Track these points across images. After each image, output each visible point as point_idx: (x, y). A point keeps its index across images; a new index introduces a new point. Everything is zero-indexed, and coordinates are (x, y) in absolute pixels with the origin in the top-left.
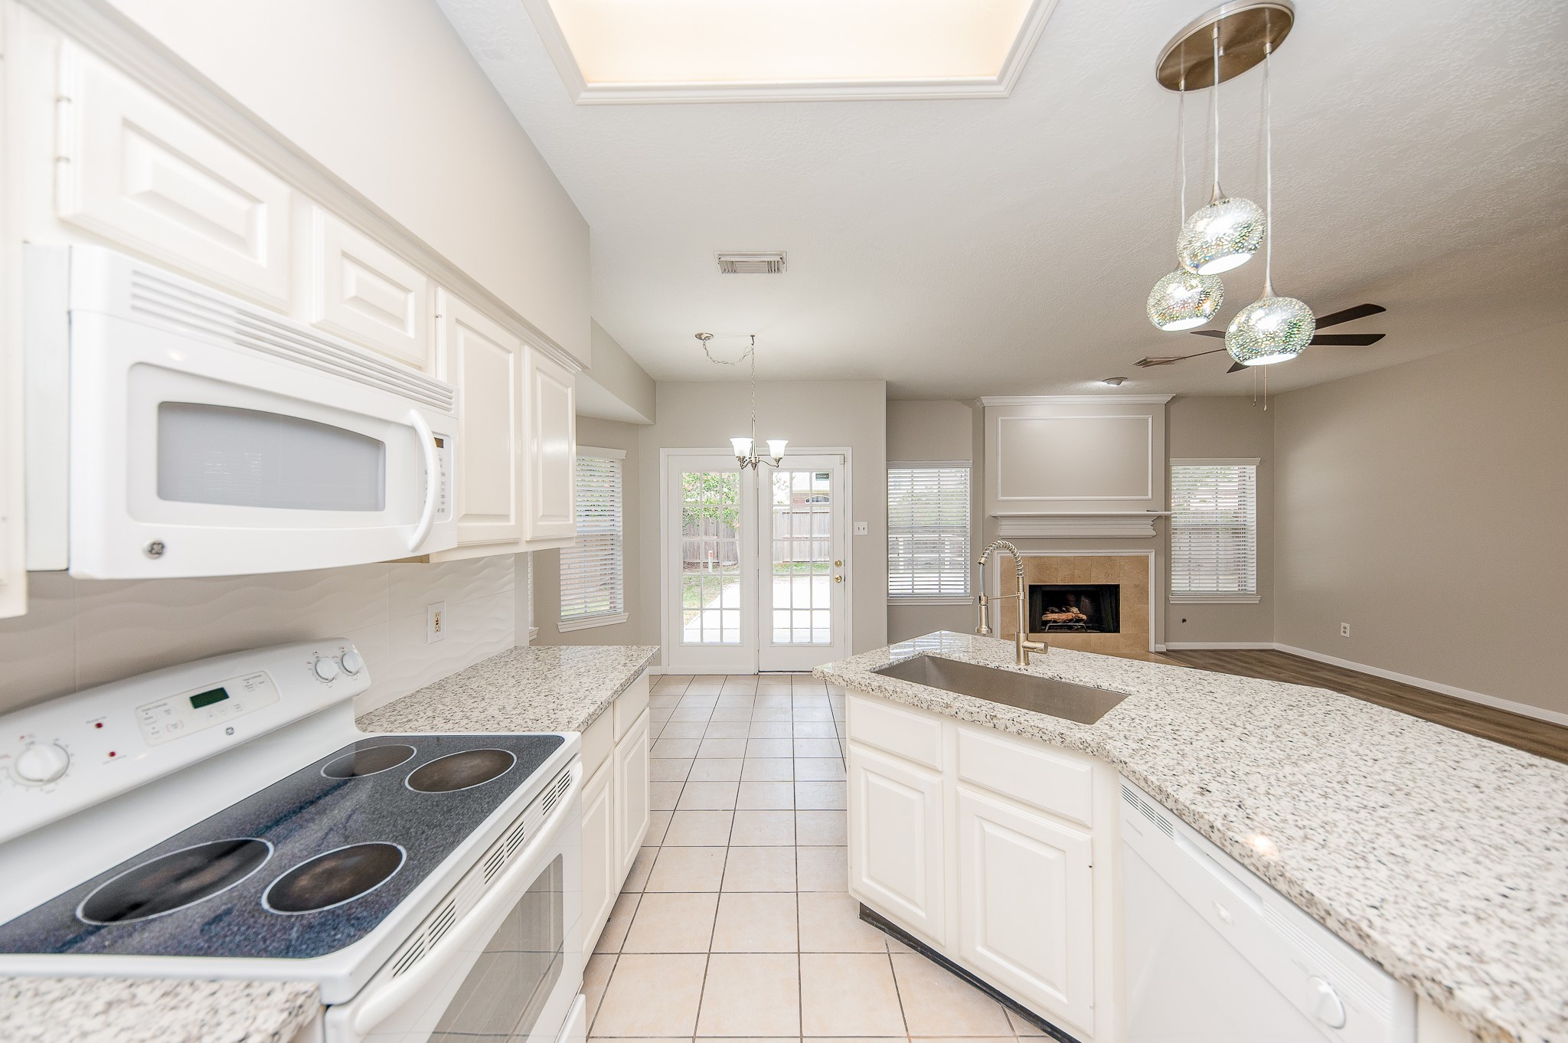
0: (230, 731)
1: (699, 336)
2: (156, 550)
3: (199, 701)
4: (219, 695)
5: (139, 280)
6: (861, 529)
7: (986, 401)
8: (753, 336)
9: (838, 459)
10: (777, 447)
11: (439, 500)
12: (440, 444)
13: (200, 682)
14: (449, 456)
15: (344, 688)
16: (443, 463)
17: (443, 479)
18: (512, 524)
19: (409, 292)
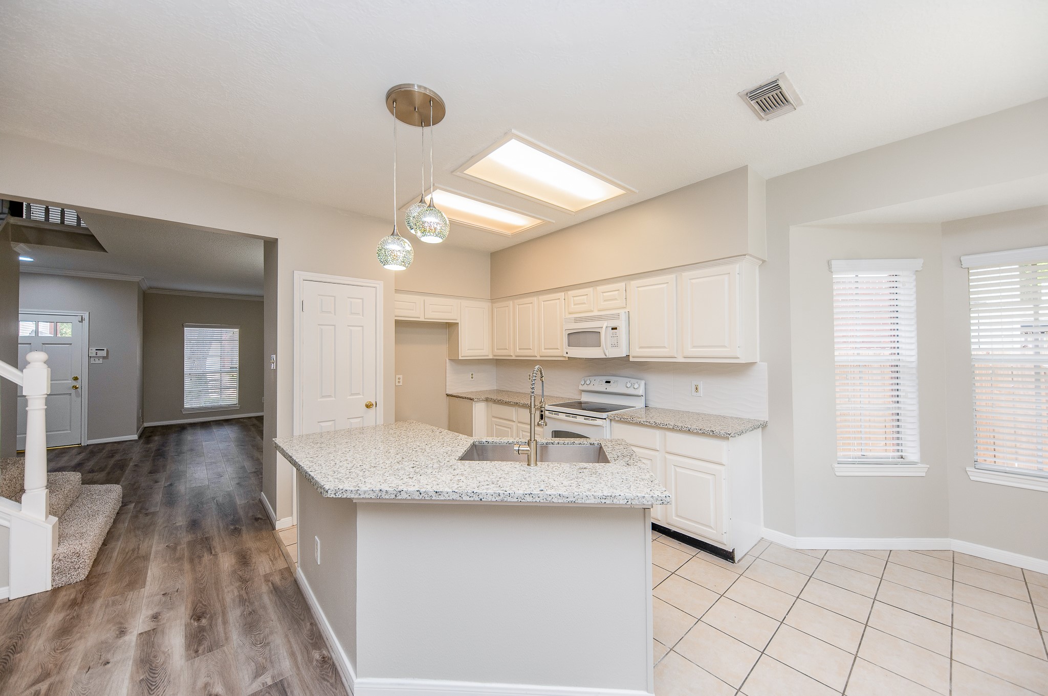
0: (606, 389)
2: (567, 353)
3: (607, 382)
4: (609, 382)
11: (616, 343)
12: (616, 329)
13: (608, 379)
14: (619, 331)
15: (632, 391)
16: (617, 333)
17: (617, 338)
18: (669, 350)
19: (619, 290)
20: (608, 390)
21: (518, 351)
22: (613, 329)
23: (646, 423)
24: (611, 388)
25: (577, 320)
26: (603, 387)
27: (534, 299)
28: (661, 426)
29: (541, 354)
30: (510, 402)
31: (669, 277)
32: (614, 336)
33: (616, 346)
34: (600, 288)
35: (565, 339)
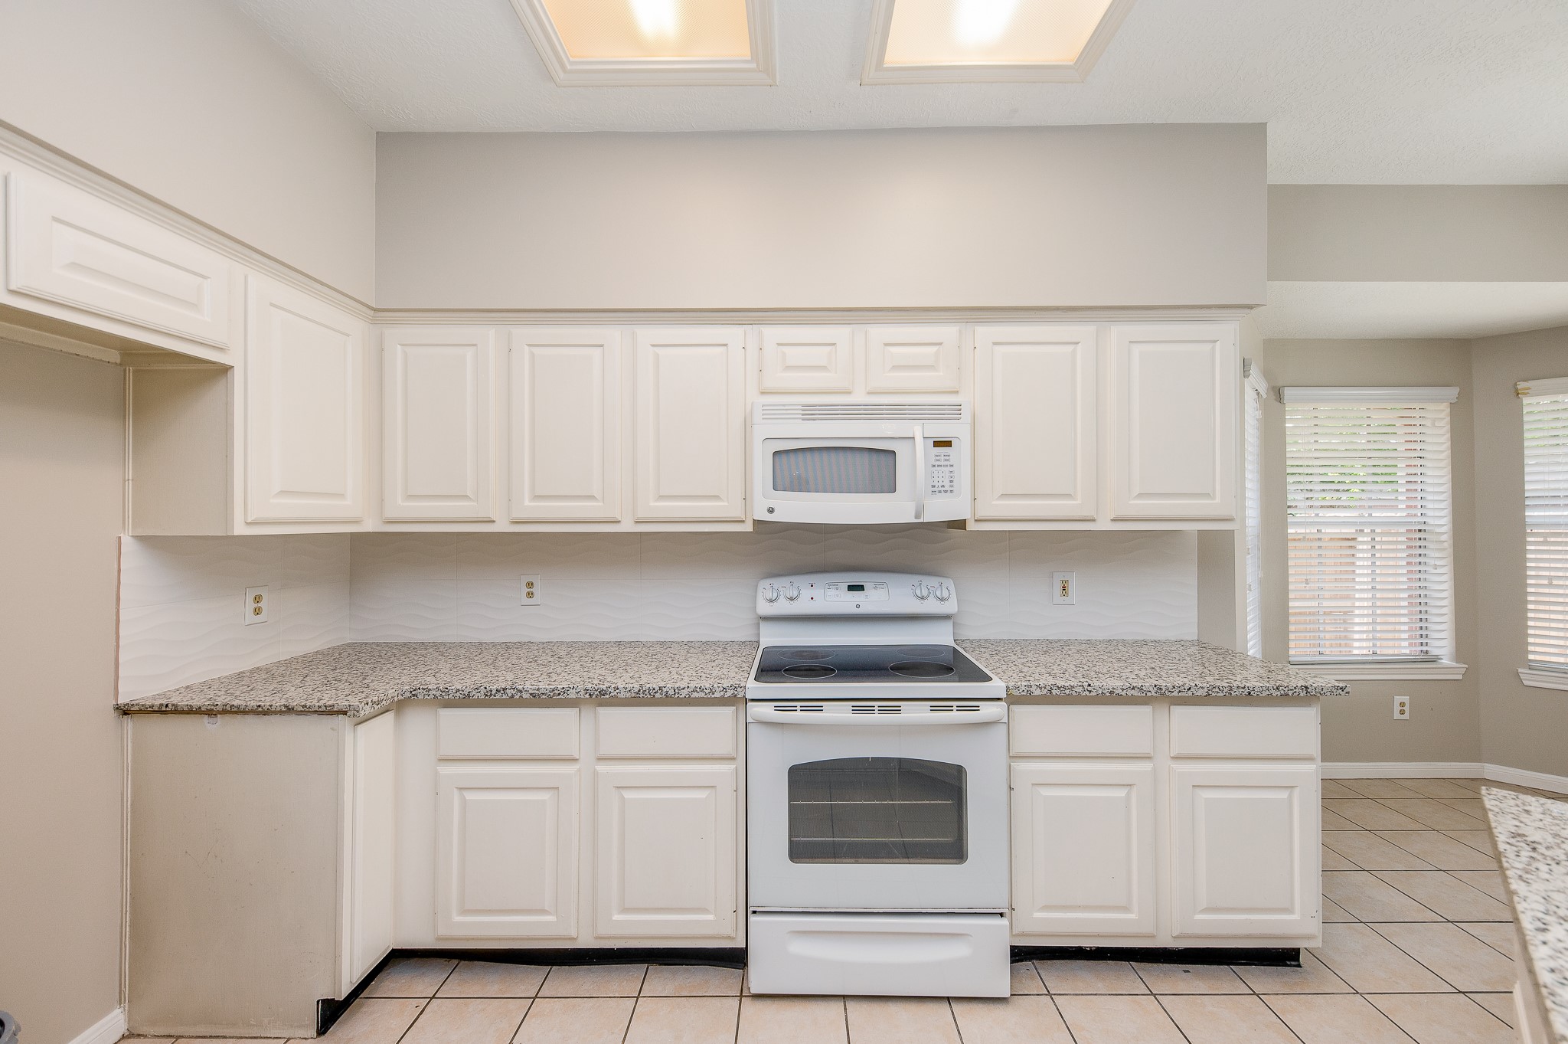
0: (858, 606)
2: (772, 510)
3: (851, 588)
4: (861, 588)
5: (765, 408)
11: (947, 484)
12: (948, 444)
13: (855, 578)
14: (961, 453)
15: (931, 606)
16: (951, 457)
17: (951, 469)
18: (1079, 502)
19: (941, 344)
20: (861, 611)
21: (527, 503)
22: (937, 444)
23: (1130, 692)
24: (869, 602)
25: (810, 413)
26: (848, 603)
27: (613, 334)
28: (1175, 694)
29: (642, 514)
30: (559, 694)
31: (1082, 331)
32: (942, 463)
33: (946, 492)
34: (881, 332)
35: (762, 469)
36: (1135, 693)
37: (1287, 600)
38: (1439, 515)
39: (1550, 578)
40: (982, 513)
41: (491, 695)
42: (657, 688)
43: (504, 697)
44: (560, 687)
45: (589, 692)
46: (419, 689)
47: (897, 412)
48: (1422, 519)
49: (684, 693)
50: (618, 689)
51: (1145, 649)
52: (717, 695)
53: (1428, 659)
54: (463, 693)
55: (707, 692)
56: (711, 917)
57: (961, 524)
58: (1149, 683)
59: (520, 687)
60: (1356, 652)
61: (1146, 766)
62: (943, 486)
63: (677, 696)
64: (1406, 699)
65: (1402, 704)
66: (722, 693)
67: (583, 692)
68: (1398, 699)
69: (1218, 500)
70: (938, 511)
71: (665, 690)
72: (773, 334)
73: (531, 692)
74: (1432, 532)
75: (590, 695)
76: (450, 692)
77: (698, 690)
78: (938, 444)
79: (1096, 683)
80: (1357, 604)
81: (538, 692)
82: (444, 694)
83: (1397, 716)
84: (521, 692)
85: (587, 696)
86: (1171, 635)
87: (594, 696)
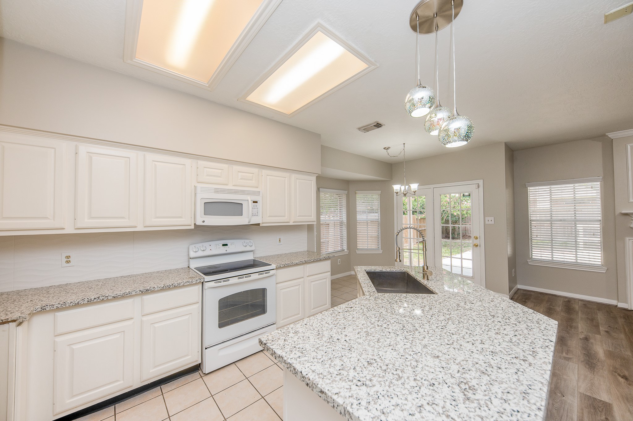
0: (226, 251)
1: (384, 148)
2: (204, 222)
3: (223, 245)
4: (227, 245)
5: (201, 188)
6: (490, 221)
7: (611, 135)
8: (404, 144)
9: (475, 186)
10: (414, 186)
11: (256, 213)
12: (257, 202)
13: (225, 242)
14: (259, 205)
15: (248, 248)
16: (257, 206)
17: (257, 209)
18: (286, 218)
19: (253, 173)
20: (228, 252)
24: (229, 249)
26: (223, 250)
27: (133, 155)
28: (308, 262)
29: (148, 224)
30: (127, 294)
31: (286, 174)
32: (255, 207)
33: (256, 215)
34: (236, 168)
35: (200, 208)
36: (301, 263)
37: (320, 239)
38: (345, 219)
39: (360, 231)
40: (264, 221)
41: (91, 301)
42: (171, 284)
43: (98, 300)
44: (127, 292)
45: (141, 291)
46: (47, 306)
47: (243, 192)
48: (342, 219)
49: (182, 284)
50: (154, 288)
51: (298, 254)
52: (194, 283)
53: (343, 250)
54: (74, 303)
55: (190, 282)
56: (189, 357)
57: (259, 224)
58: (303, 260)
59: (107, 295)
60: (330, 251)
61: (302, 279)
62: (255, 214)
63: (179, 286)
64: (340, 260)
65: (339, 261)
66: (196, 282)
67: (139, 291)
68: (339, 260)
69: (313, 217)
70: (254, 221)
71: (174, 285)
72: (202, 163)
73: (112, 296)
74: (343, 222)
75: (142, 292)
76: (67, 304)
77: (187, 282)
78: (254, 202)
79: (294, 262)
80: (330, 239)
81: (116, 295)
82: (63, 305)
83: (339, 264)
84: (107, 297)
85: (141, 293)
86: (302, 250)
87: (144, 292)
